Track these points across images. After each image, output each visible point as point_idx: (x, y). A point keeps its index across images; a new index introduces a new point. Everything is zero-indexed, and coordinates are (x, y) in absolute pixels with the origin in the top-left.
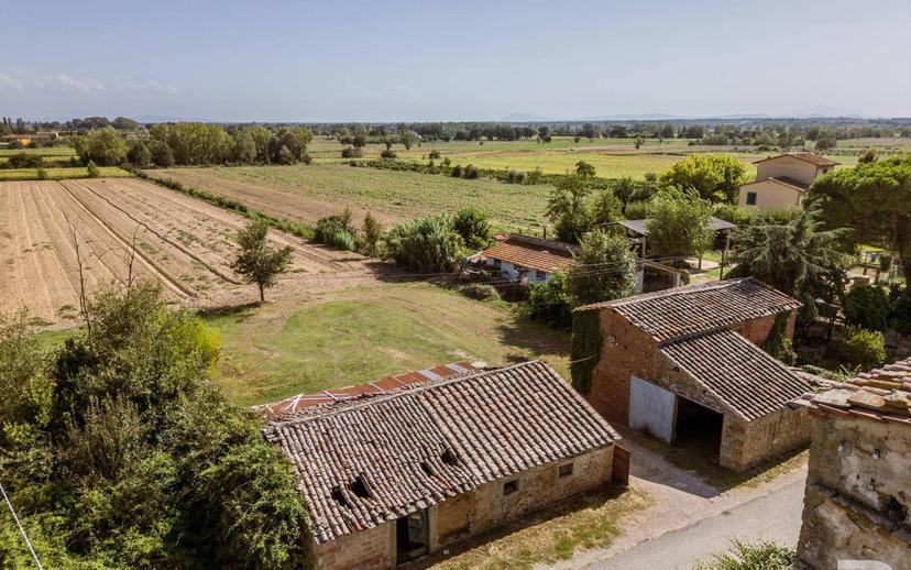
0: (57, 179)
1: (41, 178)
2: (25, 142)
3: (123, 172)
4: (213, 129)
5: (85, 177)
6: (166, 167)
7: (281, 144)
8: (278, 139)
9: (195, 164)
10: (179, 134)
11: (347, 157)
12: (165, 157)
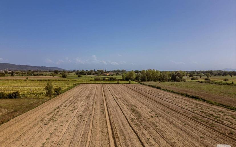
0: (122, 84)
1: (118, 83)
2: (108, 74)
3: (136, 82)
4: (157, 72)
5: (128, 84)
6: (145, 81)
7: (176, 75)
8: (175, 74)
9: (152, 81)
10: (149, 73)
11: (193, 80)
12: (145, 79)
